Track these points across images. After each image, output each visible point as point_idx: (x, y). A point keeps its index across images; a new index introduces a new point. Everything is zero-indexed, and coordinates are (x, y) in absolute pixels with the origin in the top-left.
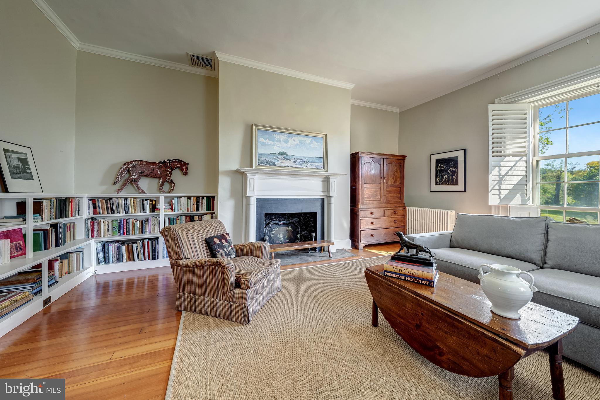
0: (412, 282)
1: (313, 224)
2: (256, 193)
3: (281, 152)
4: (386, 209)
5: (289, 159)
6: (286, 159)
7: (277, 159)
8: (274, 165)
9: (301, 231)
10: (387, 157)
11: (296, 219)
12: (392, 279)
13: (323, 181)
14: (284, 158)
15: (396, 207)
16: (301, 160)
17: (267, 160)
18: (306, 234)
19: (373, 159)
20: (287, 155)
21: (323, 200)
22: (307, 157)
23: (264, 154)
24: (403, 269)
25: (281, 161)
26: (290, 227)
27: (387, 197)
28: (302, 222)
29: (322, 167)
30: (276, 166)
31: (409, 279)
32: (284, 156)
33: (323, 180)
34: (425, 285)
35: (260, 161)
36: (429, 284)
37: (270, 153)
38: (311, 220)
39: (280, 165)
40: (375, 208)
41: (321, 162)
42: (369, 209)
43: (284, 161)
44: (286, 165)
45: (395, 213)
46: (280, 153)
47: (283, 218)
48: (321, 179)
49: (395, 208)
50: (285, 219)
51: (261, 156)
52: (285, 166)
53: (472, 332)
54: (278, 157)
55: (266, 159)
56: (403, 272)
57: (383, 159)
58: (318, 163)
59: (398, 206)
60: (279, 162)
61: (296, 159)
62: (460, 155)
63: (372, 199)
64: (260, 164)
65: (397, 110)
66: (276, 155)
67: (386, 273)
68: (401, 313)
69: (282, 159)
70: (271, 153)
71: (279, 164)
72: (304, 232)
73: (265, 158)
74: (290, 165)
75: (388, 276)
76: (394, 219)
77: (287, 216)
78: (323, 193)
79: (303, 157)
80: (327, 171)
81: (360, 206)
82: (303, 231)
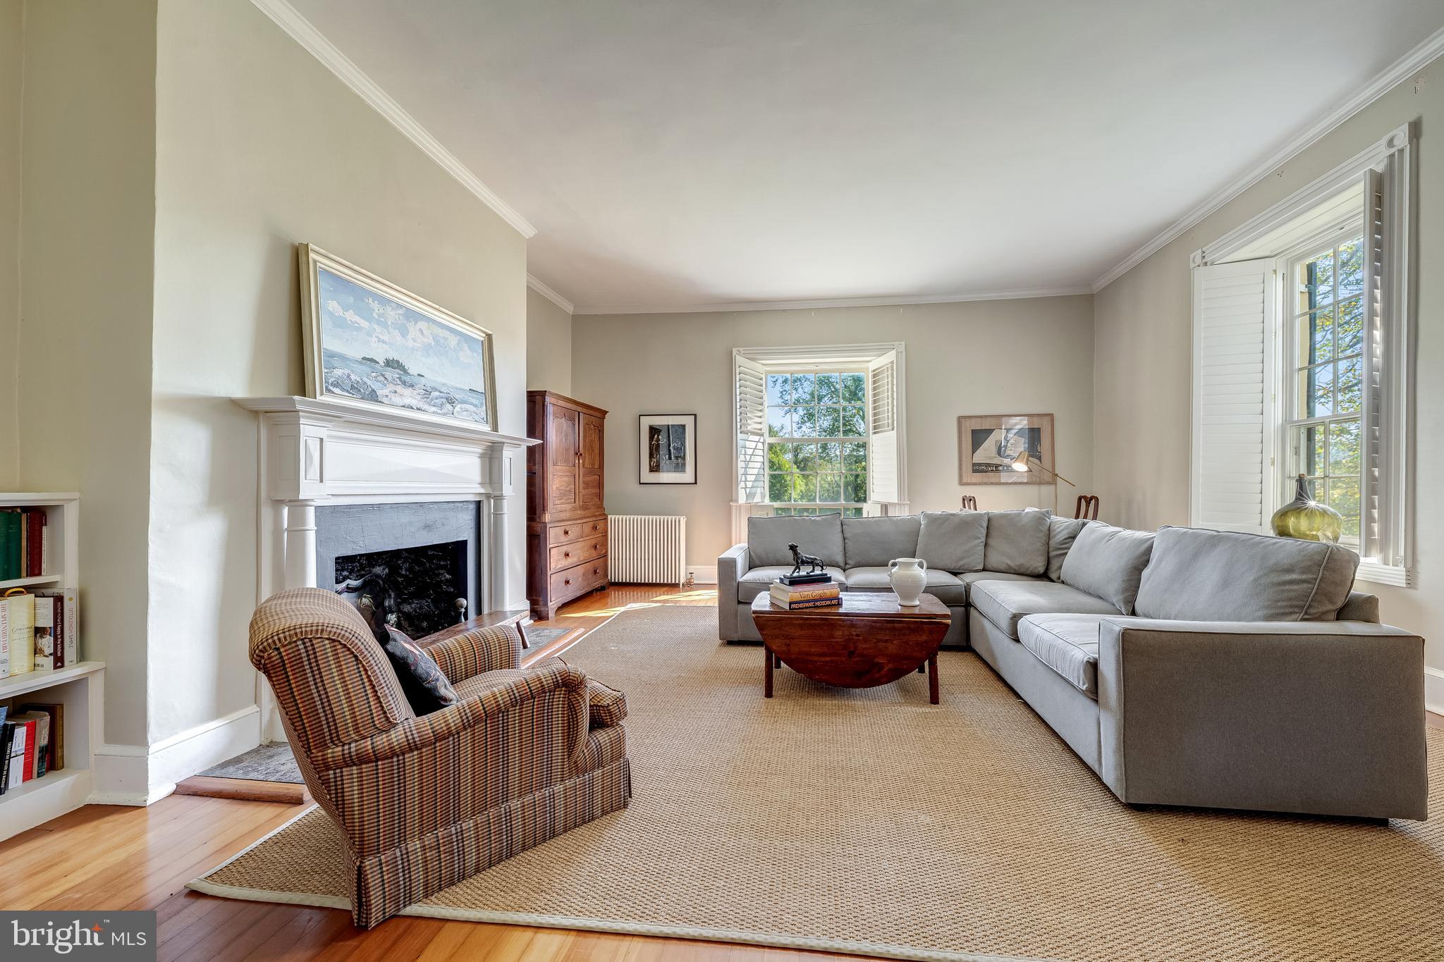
0: (822, 606)
1: (448, 576)
2: (330, 486)
3: (391, 359)
4: (584, 521)
5: (412, 386)
6: (404, 383)
7: (382, 379)
8: (373, 397)
9: (398, 605)
10: (584, 410)
11: (381, 568)
12: (805, 610)
13: (482, 456)
14: (400, 378)
15: (595, 516)
16: (441, 392)
17: (353, 377)
18: (421, 608)
19: (564, 410)
20: (405, 371)
21: (478, 504)
22: (452, 387)
23: (343, 358)
24: (810, 593)
25: (392, 387)
26: (365, 597)
27: (583, 496)
28: (402, 576)
29: (483, 419)
30: (380, 402)
31: (818, 604)
32: (398, 374)
33: (482, 454)
34: (835, 605)
35: (333, 380)
36: (838, 602)
37: (359, 356)
38: (442, 563)
39: (391, 399)
40: (569, 520)
41: (482, 404)
42: (562, 524)
43: (400, 389)
44: (407, 401)
45: (596, 528)
46: (389, 363)
47: (347, 570)
48: (479, 450)
49: (594, 519)
50: (351, 572)
51: (335, 362)
52: (404, 406)
53: (912, 626)
54: (383, 375)
55: (349, 376)
56: (811, 598)
57: (579, 413)
58: (475, 407)
59: (597, 514)
60: (386, 392)
61: (428, 389)
62: (688, 422)
63: (563, 501)
64: (331, 388)
65: (570, 309)
66: (377, 366)
67: (793, 606)
68: (825, 650)
69: (393, 382)
70: (364, 358)
71: (387, 396)
72: (410, 604)
73: (347, 372)
74: (414, 403)
75: (795, 609)
76: (593, 542)
77: (359, 562)
78: (482, 487)
79: (444, 384)
80: (495, 428)
81: (547, 517)
82: (404, 601)
